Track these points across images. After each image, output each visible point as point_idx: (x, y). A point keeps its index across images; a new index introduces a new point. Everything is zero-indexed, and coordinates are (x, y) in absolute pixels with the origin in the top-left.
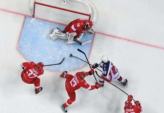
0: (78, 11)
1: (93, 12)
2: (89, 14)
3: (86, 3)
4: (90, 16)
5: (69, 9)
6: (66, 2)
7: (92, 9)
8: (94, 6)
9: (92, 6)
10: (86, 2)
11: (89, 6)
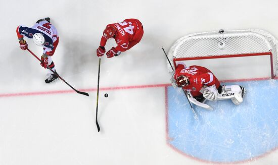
0: (249, 52)
1: (274, 46)
2: (267, 51)
3: (257, 35)
4: (270, 54)
5: (233, 53)
6: (224, 44)
7: (271, 42)
8: (273, 36)
9: (270, 35)
10: (258, 33)
11: (263, 38)
